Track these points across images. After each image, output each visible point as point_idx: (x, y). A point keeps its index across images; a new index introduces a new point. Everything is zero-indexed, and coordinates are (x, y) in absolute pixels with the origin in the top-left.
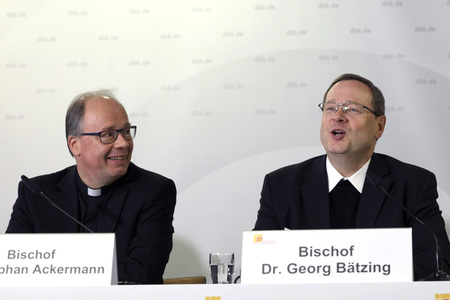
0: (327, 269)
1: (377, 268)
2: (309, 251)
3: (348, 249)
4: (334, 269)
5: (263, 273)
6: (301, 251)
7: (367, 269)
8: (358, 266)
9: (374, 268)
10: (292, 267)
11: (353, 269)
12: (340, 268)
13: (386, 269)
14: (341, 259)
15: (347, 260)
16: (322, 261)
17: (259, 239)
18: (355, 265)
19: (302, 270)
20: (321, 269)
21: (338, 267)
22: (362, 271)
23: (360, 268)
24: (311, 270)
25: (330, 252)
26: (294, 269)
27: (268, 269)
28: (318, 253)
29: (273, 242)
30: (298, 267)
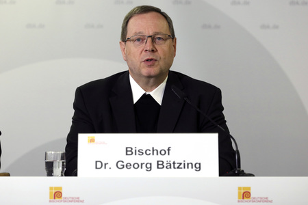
0: (149, 166)
1: (190, 165)
2: (133, 151)
3: (166, 149)
4: (154, 166)
5: (96, 168)
6: (127, 151)
7: (182, 166)
8: (174, 163)
9: (187, 165)
10: (120, 164)
11: (170, 165)
12: (160, 165)
13: (198, 166)
14: (160, 158)
15: (165, 159)
16: (144, 159)
17: (92, 140)
18: (172, 163)
19: (128, 166)
20: (144, 166)
21: (158, 165)
22: (178, 168)
23: (176, 166)
24: (136, 166)
25: (151, 152)
26: (121, 165)
27: (101, 165)
28: (141, 153)
29: (104, 143)
30: (125, 164)
